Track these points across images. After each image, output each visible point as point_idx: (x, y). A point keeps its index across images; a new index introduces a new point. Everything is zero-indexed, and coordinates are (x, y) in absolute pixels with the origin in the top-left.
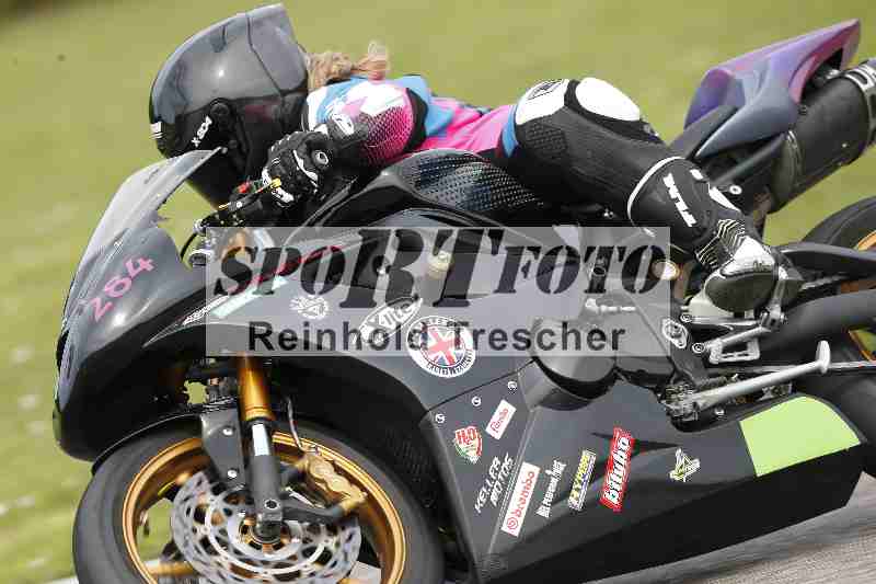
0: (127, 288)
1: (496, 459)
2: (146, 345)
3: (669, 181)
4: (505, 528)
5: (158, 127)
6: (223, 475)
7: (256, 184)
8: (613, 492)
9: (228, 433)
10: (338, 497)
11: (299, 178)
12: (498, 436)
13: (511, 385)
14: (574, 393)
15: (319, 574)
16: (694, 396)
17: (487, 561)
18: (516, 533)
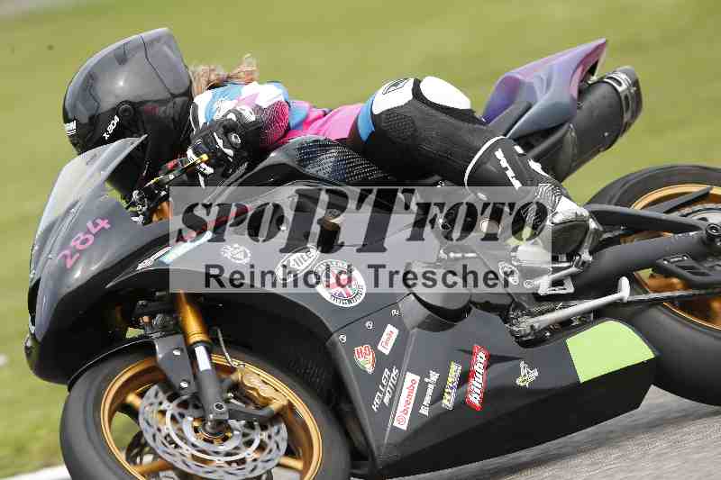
0: (91, 242)
1: (386, 370)
2: (108, 286)
3: (499, 154)
4: (396, 424)
5: (73, 125)
6: (177, 386)
7: (181, 161)
8: (476, 395)
9: (177, 353)
10: (267, 402)
11: (219, 154)
12: (387, 352)
13: (394, 312)
14: (443, 318)
15: (260, 460)
16: (531, 321)
17: (383, 450)
18: (404, 427)
